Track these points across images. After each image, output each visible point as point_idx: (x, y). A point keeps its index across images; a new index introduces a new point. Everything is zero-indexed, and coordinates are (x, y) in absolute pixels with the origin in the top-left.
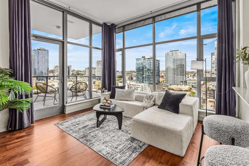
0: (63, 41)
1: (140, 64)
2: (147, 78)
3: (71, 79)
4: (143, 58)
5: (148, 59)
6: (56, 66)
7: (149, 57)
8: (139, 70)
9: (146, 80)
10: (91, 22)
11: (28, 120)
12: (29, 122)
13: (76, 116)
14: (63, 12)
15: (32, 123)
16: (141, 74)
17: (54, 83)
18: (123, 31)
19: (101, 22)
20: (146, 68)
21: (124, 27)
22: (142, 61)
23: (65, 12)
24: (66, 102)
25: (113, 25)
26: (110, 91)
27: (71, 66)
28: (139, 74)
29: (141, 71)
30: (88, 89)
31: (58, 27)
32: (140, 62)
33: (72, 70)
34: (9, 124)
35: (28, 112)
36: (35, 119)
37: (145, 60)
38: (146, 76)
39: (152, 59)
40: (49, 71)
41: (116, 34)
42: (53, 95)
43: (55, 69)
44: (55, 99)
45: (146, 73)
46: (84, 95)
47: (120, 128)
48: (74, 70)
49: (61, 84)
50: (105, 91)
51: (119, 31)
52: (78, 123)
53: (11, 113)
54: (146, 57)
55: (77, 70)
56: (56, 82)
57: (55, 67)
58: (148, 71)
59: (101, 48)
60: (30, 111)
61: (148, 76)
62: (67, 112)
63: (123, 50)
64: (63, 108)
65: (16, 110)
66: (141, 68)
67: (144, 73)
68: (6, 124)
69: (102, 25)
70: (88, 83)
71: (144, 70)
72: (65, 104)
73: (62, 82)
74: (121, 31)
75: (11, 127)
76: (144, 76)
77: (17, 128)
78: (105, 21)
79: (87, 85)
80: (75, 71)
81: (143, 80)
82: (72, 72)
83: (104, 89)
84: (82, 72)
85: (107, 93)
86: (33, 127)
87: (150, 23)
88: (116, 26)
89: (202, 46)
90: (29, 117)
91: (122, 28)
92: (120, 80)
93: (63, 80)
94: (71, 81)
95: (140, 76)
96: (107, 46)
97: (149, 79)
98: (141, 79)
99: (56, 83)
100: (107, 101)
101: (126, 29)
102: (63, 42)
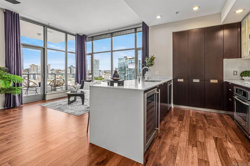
0: (44, 47)
1: (122, 64)
2: (128, 77)
3: (50, 78)
4: (125, 58)
5: (130, 59)
6: (33, 65)
7: (130, 57)
8: (121, 69)
9: (128, 79)
10: (66, 33)
11: (19, 102)
12: (20, 103)
13: (54, 101)
14: (44, 27)
15: (22, 104)
16: (123, 73)
18: (92, 40)
19: (75, 33)
20: (128, 68)
21: (92, 37)
22: (124, 61)
23: (45, 27)
24: (47, 92)
25: (84, 35)
26: (81, 84)
27: (50, 65)
28: (121, 73)
29: (123, 70)
30: (64, 84)
31: (39, 34)
32: (122, 61)
33: (51, 69)
34: (6, 103)
35: (19, 96)
36: (23, 102)
37: (127, 60)
38: (128, 75)
39: (134, 59)
40: (24, 70)
41: (87, 42)
42: (34, 89)
43: (30, 68)
44: (36, 92)
45: (128, 72)
46: (62, 88)
47: (83, 104)
48: (53, 69)
49: (43, 79)
50: (77, 84)
51: (89, 40)
52: (56, 103)
53: (7, 97)
54: (128, 57)
55: (57, 69)
57: (31, 66)
58: (129, 70)
59: (75, 52)
60: (20, 96)
61: (129, 75)
62: (47, 99)
63: (92, 54)
64: (44, 96)
65: (11, 94)
66: (123, 68)
67: (126, 72)
68: (3, 104)
69: (76, 35)
70: (64, 79)
71: (126, 70)
72: (46, 93)
73: (43, 77)
74: (90, 40)
75: (7, 106)
76: (126, 75)
77: (12, 106)
78: (78, 32)
79: (64, 80)
80: (55, 71)
81: (125, 79)
82: (51, 71)
83: (77, 83)
85: (79, 85)
86: (22, 107)
87: (109, 37)
88: (86, 36)
89: (137, 55)
90: (19, 100)
91: (91, 38)
92: (102, 80)
93: (44, 76)
94: (50, 80)
95: (122, 75)
96: (79, 51)
97: (130, 78)
98: (123, 78)
100: (75, 88)
101: (94, 39)
102: (44, 49)
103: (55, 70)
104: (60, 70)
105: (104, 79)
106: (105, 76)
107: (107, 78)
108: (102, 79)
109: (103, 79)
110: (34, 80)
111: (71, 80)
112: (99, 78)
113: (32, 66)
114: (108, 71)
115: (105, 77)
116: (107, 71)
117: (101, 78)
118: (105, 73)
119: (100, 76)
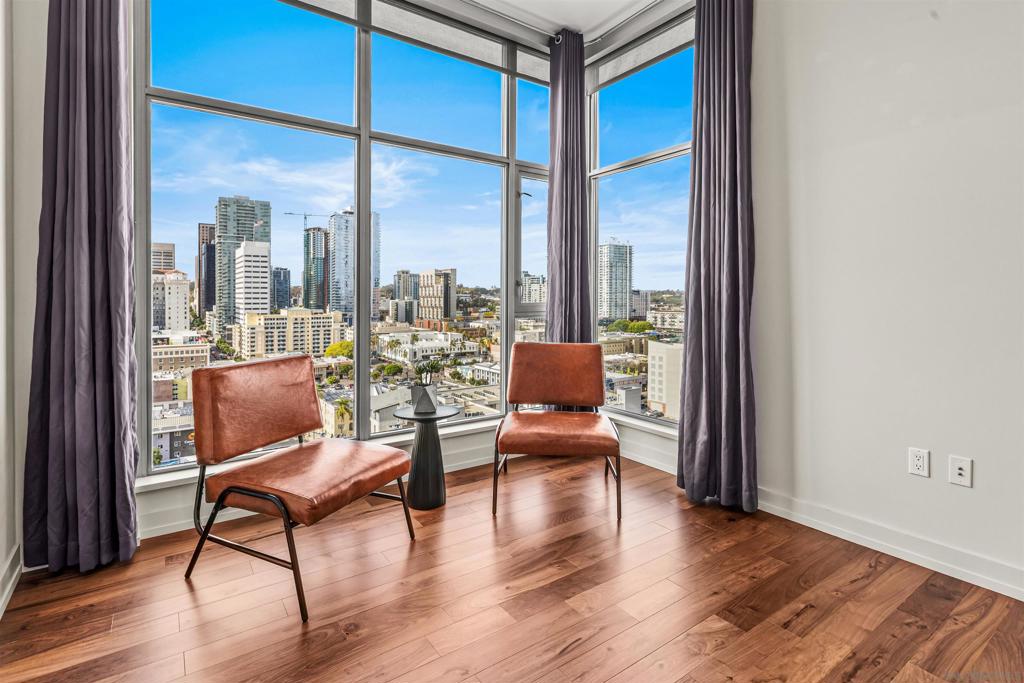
3: (456, 320)
6: (403, 272)
17: (397, 336)
27: (454, 271)
33: (457, 286)
40: (381, 291)
43: (397, 285)
48: (462, 287)
55: (474, 287)
56: (406, 332)
57: (399, 276)
80: (468, 292)
82: (457, 293)
84: (492, 294)
92: (648, 331)
94: (456, 327)
99: (405, 335)
103: (467, 289)
104: (484, 291)
105: (654, 329)
106: (659, 316)
107: (667, 326)
108: (644, 329)
109: (651, 327)
110: (407, 324)
111: (524, 329)
112: (632, 324)
113: (402, 275)
114: (668, 292)
115: (659, 321)
116: (663, 293)
117: (641, 323)
118: (657, 301)
119: (633, 314)
